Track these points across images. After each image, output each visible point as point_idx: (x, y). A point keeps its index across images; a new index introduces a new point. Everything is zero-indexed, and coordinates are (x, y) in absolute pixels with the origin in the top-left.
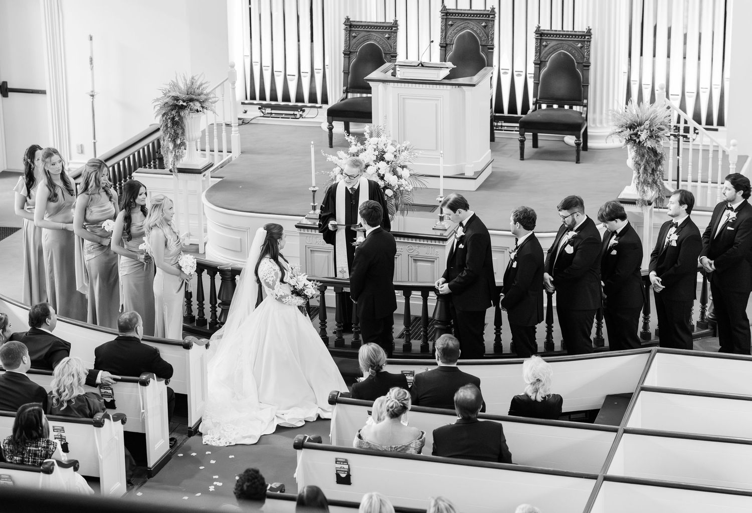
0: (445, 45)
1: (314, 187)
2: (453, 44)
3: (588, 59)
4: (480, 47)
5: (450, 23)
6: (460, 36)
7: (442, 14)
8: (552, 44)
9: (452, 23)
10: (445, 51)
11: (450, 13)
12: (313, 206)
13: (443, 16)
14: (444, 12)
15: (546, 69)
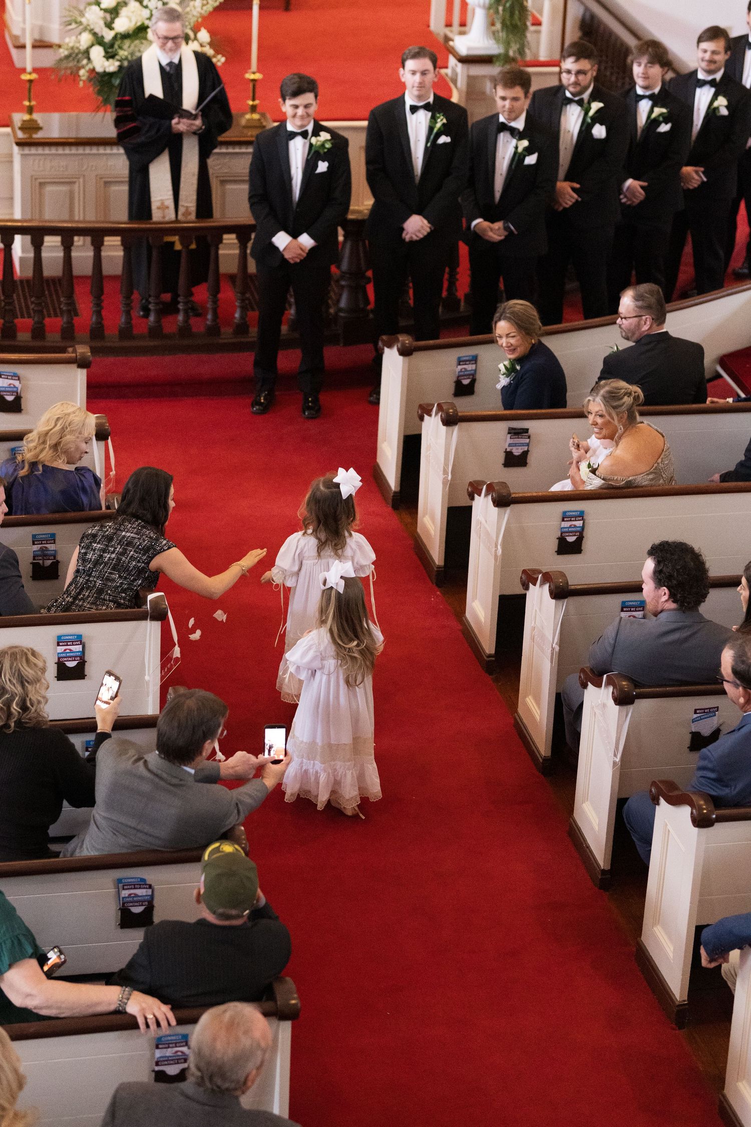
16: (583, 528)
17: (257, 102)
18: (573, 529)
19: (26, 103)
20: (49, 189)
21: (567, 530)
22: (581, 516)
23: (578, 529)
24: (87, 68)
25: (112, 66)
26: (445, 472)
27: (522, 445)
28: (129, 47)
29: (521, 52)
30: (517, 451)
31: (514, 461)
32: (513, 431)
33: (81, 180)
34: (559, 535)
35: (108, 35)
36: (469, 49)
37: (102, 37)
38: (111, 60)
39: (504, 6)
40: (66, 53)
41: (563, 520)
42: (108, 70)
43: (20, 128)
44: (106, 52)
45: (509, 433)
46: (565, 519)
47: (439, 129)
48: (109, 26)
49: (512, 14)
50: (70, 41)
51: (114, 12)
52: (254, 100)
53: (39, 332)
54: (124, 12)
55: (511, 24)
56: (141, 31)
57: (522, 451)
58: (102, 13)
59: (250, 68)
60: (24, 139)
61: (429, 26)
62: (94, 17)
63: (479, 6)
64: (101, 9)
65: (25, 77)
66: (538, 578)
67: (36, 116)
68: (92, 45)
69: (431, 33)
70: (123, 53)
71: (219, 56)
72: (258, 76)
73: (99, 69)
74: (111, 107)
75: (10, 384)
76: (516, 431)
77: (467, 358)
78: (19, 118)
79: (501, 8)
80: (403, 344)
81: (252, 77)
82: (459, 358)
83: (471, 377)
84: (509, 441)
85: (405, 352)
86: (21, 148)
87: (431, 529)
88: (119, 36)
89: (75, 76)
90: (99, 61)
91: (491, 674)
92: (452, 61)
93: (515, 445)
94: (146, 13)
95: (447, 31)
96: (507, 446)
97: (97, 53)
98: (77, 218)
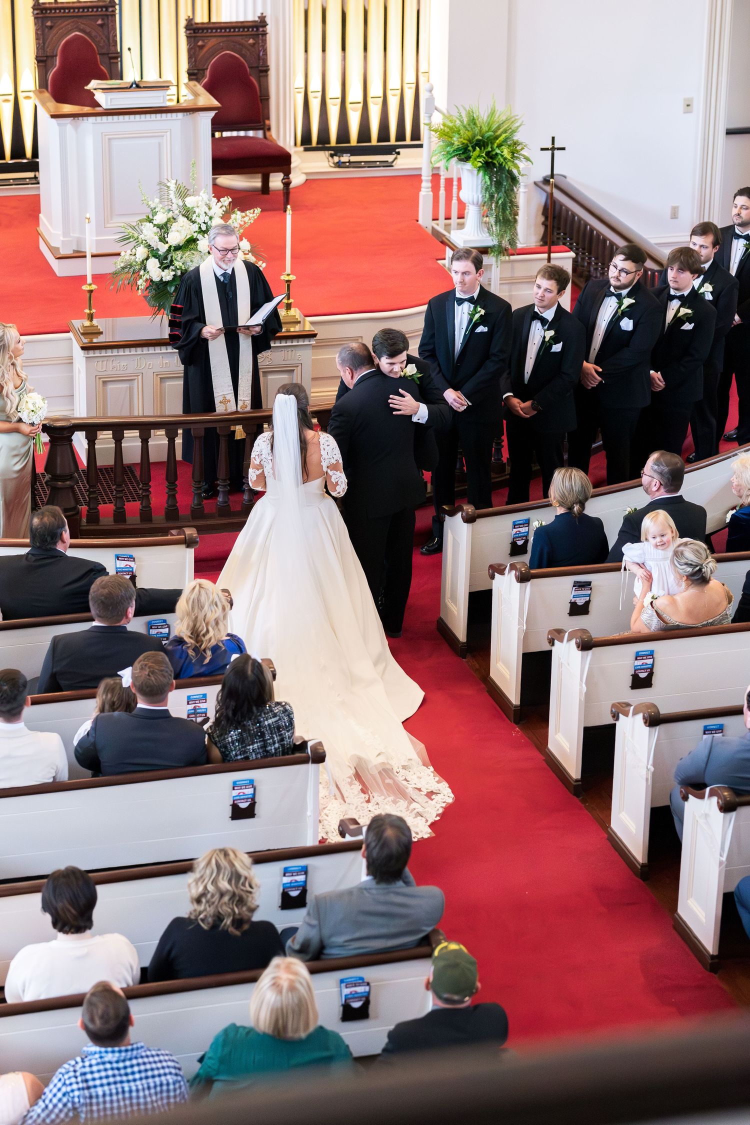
0: (45, 58)
1: (90, 285)
2: (56, 56)
3: (265, 61)
4: (98, 56)
5: (49, 24)
6: (67, 42)
7: (36, 12)
8: (212, 42)
9: (53, 24)
10: (45, 66)
11: (46, 9)
12: (88, 314)
13: (37, 14)
14: (39, 7)
15: (206, 80)
16: (653, 665)
17: (291, 301)
18: (644, 667)
19: (87, 311)
20: (110, 386)
21: (639, 667)
22: (651, 655)
23: (649, 666)
24: (144, 278)
25: (168, 276)
26: (520, 623)
27: (585, 596)
28: (181, 258)
29: (512, 242)
30: (580, 602)
31: (577, 610)
32: (578, 584)
33: (140, 377)
34: (633, 673)
35: (163, 248)
36: (465, 242)
37: (158, 249)
38: (166, 271)
39: (497, 203)
40: (122, 265)
41: (636, 659)
42: (164, 279)
43: (82, 334)
44: (161, 264)
45: (574, 586)
46: (638, 658)
47: (477, 320)
48: (163, 240)
49: (504, 209)
50: (126, 256)
51: (164, 228)
52: (289, 299)
53: (120, 516)
54: (174, 227)
55: (503, 218)
56: (191, 242)
57: (584, 601)
58: (156, 229)
59: (285, 271)
60: (86, 343)
61: (418, 221)
62: (150, 233)
63: (473, 204)
64: (155, 225)
65: (85, 288)
66: (629, 710)
67: (95, 322)
68: (147, 259)
69: (420, 226)
70: (177, 264)
71: (261, 262)
72: (292, 277)
73: (156, 279)
74: (168, 311)
75: (126, 565)
76: (581, 584)
77: (521, 522)
78: (79, 324)
79: (493, 206)
80: (467, 513)
81: (287, 278)
82: (514, 522)
83: (525, 538)
84: (574, 593)
85: (469, 520)
86: (86, 352)
87: (506, 674)
88: (172, 248)
89: (134, 285)
90: (155, 271)
91: (578, 797)
92: (449, 253)
93: (579, 596)
94: (195, 227)
95: (434, 224)
96: (572, 598)
97: (153, 265)
98: (136, 414)
